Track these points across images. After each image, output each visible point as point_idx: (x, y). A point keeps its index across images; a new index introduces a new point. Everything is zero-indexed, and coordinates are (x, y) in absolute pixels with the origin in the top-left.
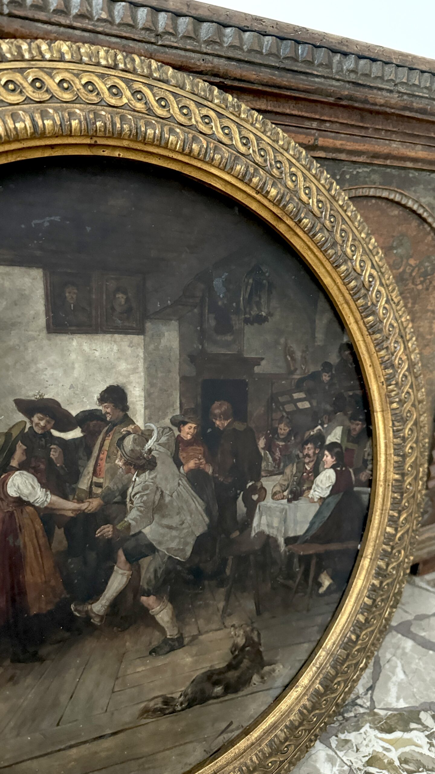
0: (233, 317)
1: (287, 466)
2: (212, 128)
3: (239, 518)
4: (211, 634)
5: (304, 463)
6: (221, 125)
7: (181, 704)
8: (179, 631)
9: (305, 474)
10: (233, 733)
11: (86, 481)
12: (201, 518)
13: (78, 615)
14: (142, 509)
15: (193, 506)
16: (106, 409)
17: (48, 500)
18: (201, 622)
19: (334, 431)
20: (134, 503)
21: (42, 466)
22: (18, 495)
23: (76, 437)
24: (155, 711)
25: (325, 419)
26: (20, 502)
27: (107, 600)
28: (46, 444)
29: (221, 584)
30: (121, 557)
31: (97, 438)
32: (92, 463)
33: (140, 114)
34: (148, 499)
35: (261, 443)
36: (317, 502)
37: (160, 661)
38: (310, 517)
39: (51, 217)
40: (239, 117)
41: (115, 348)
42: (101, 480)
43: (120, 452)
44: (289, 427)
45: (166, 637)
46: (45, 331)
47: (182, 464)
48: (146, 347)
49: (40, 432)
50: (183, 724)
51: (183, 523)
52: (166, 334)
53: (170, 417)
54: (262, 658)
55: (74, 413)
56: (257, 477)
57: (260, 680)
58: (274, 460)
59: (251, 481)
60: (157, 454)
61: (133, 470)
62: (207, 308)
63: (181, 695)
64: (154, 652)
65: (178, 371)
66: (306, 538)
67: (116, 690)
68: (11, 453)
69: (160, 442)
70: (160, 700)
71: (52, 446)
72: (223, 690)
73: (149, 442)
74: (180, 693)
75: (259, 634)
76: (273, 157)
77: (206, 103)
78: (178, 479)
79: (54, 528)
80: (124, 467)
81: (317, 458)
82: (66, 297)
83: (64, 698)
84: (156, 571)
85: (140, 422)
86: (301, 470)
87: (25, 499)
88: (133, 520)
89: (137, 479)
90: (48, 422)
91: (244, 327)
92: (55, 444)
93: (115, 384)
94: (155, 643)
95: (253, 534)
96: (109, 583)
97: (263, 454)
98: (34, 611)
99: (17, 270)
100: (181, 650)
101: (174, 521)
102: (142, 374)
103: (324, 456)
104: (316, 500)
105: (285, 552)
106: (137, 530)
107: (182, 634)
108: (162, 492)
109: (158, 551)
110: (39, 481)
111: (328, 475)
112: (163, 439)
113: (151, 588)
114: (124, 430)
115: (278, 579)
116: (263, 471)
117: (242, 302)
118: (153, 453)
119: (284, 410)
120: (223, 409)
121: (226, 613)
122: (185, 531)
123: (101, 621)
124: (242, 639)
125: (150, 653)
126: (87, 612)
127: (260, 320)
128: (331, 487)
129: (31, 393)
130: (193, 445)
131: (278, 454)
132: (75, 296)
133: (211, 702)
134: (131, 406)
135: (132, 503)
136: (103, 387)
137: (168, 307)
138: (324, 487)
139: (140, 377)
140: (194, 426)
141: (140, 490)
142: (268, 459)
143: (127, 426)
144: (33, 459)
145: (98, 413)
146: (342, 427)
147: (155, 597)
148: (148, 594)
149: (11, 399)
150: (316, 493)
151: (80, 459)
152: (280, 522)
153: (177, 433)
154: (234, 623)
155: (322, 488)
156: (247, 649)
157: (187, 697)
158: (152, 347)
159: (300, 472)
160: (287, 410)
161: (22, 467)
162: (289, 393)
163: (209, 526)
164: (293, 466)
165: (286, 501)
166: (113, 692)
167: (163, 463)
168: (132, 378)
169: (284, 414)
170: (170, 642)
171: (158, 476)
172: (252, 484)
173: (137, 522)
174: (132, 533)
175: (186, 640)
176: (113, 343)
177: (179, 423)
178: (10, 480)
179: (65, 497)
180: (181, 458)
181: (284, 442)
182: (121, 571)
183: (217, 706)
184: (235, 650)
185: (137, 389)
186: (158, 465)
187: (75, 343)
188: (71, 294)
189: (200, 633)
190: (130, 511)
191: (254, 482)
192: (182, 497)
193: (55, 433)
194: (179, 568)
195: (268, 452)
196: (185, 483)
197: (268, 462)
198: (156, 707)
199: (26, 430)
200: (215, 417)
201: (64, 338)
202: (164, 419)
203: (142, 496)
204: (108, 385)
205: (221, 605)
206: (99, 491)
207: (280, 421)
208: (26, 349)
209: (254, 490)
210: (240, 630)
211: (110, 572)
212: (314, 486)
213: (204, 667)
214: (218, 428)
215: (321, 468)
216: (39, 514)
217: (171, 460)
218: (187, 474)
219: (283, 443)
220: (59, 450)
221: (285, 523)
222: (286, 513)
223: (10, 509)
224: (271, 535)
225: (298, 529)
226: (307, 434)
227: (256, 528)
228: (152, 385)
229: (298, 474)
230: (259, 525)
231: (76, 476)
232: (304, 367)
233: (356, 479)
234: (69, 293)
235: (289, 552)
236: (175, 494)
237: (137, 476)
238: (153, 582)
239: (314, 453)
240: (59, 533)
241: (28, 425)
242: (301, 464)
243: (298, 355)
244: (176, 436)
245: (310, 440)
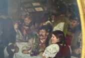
5: (40, 39)
9: (40, 44)
19: (58, 25)
56: (14, 42)
58: (23, 35)
59: (11, 42)
81: (48, 37)
97: (17, 32)
103: (52, 37)
111: (54, 47)
116: (17, 39)
128: (56, 53)
131: (25, 32)
138: (52, 52)
142: (20, 34)
146: (64, 23)
150: (47, 54)
155: (50, 53)
160: (29, 11)
164: (33, 39)
165: (29, 55)
169: (28, 13)
195: (19, 31)
207: (26, 16)
209: (12, 47)
212: (45, 51)
215: (50, 43)
219: (28, 28)
229: (37, 44)
233: (72, 52)
239: (46, 35)
242: (38, 39)
245: (43, 27)
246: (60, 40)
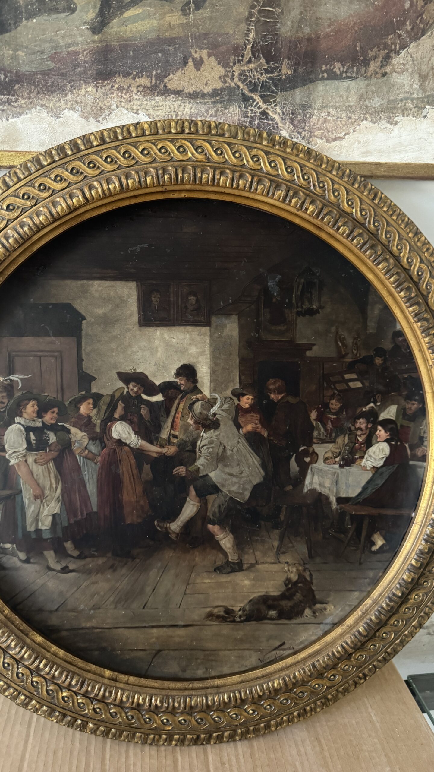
0: (286, 311)
1: (338, 436)
2: (260, 164)
3: (291, 475)
4: (266, 565)
5: (356, 435)
6: (268, 161)
7: (240, 617)
8: (239, 557)
9: (357, 445)
10: (285, 652)
11: (166, 433)
12: (257, 471)
13: (160, 529)
14: (208, 458)
15: (250, 460)
16: (181, 381)
17: (139, 443)
18: (258, 553)
19: (388, 409)
20: (202, 453)
21: (135, 419)
22: (119, 438)
23: (159, 400)
24: (218, 617)
25: (379, 397)
26: (120, 443)
27: (181, 522)
28: (138, 403)
29: (276, 526)
30: (193, 492)
31: (174, 402)
32: (170, 420)
33: (201, 163)
34: (213, 450)
35: (313, 415)
36: (370, 470)
37: (224, 579)
38: (363, 483)
39: (141, 244)
40: (285, 152)
41: (188, 336)
42: (177, 433)
43: (191, 414)
44: (340, 403)
45: (228, 560)
46: (137, 325)
47: (241, 427)
48: (211, 336)
49: (134, 395)
50: (241, 633)
51: (242, 473)
52: (228, 326)
53: (231, 389)
54: (314, 596)
55: (157, 383)
56: (310, 443)
57: (312, 614)
58: (326, 430)
59: (303, 446)
60: (221, 417)
61: (201, 428)
62: (263, 304)
63: (240, 610)
64: (219, 570)
65: (237, 353)
66: (358, 500)
67: (187, 592)
68: (115, 408)
69: (223, 408)
70: (222, 609)
71: (142, 406)
72: (277, 615)
73: (214, 407)
74: (239, 608)
75: (311, 575)
76: (316, 179)
77: (255, 145)
78: (237, 438)
79: (143, 464)
80: (194, 425)
81: (370, 431)
82: (152, 301)
83: (148, 589)
84: (219, 507)
85: (206, 392)
86: (353, 440)
87: (124, 441)
88: (202, 465)
89: (205, 435)
90: (139, 389)
91: (296, 318)
92: (144, 404)
93: (187, 363)
94: (219, 563)
95: (305, 490)
96: (183, 510)
97: (315, 425)
98: (128, 522)
99: (118, 284)
100: (240, 573)
101: (235, 470)
102: (208, 356)
103: (377, 430)
104: (368, 468)
105: (337, 509)
106: (204, 473)
107: (241, 560)
108: (225, 447)
109: (222, 491)
110: (134, 430)
111: (381, 447)
112: (226, 406)
113: (215, 519)
114: (194, 397)
115: (329, 531)
116: (315, 438)
117: (294, 299)
118: (217, 416)
119: (335, 388)
120: (277, 385)
121: (280, 551)
122: (244, 479)
123: (177, 537)
124: (295, 576)
125: (215, 570)
126: (166, 528)
127: (311, 312)
128: (385, 459)
129: (128, 368)
130: (250, 413)
131: (329, 426)
132: (158, 300)
133: (266, 621)
134: (199, 380)
135: (201, 452)
136: (178, 365)
137: (230, 304)
138: (377, 458)
139: (206, 358)
140: (251, 397)
141: (207, 443)
142: (320, 429)
143: (197, 394)
144: (129, 414)
145: (175, 384)
146: (396, 406)
147: (219, 527)
148: (214, 524)
149: (115, 372)
150: (369, 462)
151: (162, 416)
152: (332, 483)
153: (237, 402)
154: (288, 560)
155: (375, 459)
156: (300, 585)
157: (245, 613)
158: (216, 335)
159: (351, 442)
160: (338, 389)
161: (122, 418)
162: (341, 374)
163: (264, 478)
164: (345, 436)
165: (337, 466)
166: (185, 594)
167: (225, 424)
168: (200, 359)
169: (336, 392)
170: (231, 565)
171: (221, 434)
172: (304, 449)
173: (204, 467)
174: (201, 475)
175: (245, 566)
176: (186, 333)
177: (238, 395)
178: (114, 427)
179: (151, 443)
180: (240, 422)
181: (336, 415)
182: (192, 502)
183: (271, 626)
184: (289, 584)
185: (204, 367)
186: (221, 426)
187: (158, 333)
188: (155, 299)
189: (257, 563)
190: (199, 458)
191: (306, 447)
192: (241, 452)
193: (144, 397)
194: (239, 507)
195: (319, 423)
196: (243, 441)
197: (319, 431)
198: (219, 614)
199: (125, 393)
200: (270, 391)
201: (151, 329)
202: (226, 390)
203: (208, 448)
204: (182, 364)
205: (276, 544)
206: (175, 441)
207: (332, 397)
208: (125, 337)
209: (306, 453)
210: (293, 568)
211: (183, 502)
212: (366, 456)
213: (260, 592)
214: (272, 400)
215: (374, 441)
216: (133, 452)
217: (231, 423)
218: (245, 434)
219: (335, 417)
220: (147, 408)
221: (336, 485)
222: (338, 476)
223: (113, 447)
224: (323, 493)
225: (350, 491)
226: (359, 410)
227: (308, 486)
228: (216, 364)
229: (350, 444)
230: (311, 483)
231: (159, 428)
232: (355, 352)
233: (411, 454)
234: (155, 297)
235: (341, 509)
236: (235, 450)
237: (204, 432)
238: (218, 515)
239: (367, 428)
240: (147, 468)
241: (126, 390)
242: (353, 436)
243: (350, 341)
244: (236, 404)
245: (362, 415)
246: (390, 435)
